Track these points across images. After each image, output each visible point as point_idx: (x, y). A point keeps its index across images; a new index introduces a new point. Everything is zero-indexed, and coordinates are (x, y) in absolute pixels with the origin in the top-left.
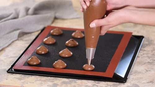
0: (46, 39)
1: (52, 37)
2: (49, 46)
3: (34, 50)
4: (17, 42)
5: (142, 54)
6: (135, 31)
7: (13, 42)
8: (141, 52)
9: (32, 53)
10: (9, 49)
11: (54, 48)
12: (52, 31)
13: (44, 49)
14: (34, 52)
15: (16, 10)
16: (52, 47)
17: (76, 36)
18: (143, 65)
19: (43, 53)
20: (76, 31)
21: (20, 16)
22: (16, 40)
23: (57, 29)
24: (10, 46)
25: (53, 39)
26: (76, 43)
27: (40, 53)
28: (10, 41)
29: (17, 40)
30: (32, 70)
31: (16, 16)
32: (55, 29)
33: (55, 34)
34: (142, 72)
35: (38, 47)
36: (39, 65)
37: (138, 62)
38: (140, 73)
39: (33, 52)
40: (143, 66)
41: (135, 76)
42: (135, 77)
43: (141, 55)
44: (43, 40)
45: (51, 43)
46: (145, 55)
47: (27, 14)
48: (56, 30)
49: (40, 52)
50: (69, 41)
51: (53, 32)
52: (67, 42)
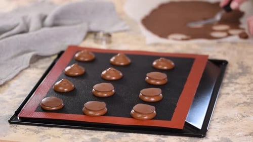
0: (69, 68)
1: (79, 65)
2: (74, 79)
3: (51, 86)
4: (28, 71)
5: (233, 88)
6: (219, 52)
7: (22, 71)
8: (231, 87)
9: (47, 91)
10: (16, 82)
11: (83, 81)
12: (77, 55)
13: (67, 85)
14: (51, 89)
15: (24, 18)
16: (79, 80)
17: (117, 63)
18: (235, 106)
19: (66, 90)
20: (117, 54)
21: (31, 29)
22: (26, 68)
23: (86, 51)
24: (17, 77)
25: (80, 67)
26: (119, 73)
27: (61, 90)
28: (16, 69)
29: (29, 67)
30: (50, 118)
31: (25, 29)
32: (82, 52)
33: (82, 59)
34: (235, 118)
35: (56, 82)
36: (61, 110)
37: (228, 102)
38: (231, 119)
39: (49, 89)
41: (224, 124)
42: (224, 127)
43: (232, 91)
44: (64, 70)
45: (77, 74)
46: (238, 91)
47: (43, 26)
48: (84, 53)
49: (61, 88)
50: (108, 70)
51: (79, 56)
52: (104, 73)
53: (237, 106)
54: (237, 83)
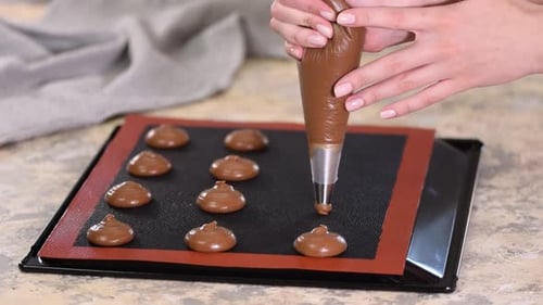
5: (484, 198)
6: (447, 126)
8: (481, 194)
18: (492, 232)
26: (251, 166)
34: (494, 256)
38: (486, 258)
40: (495, 236)
41: (472, 269)
42: (471, 274)
43: (483, 202)
45: (155, 171)
46: (496, 203)
53: (496, 231)
54: (491, 187)
